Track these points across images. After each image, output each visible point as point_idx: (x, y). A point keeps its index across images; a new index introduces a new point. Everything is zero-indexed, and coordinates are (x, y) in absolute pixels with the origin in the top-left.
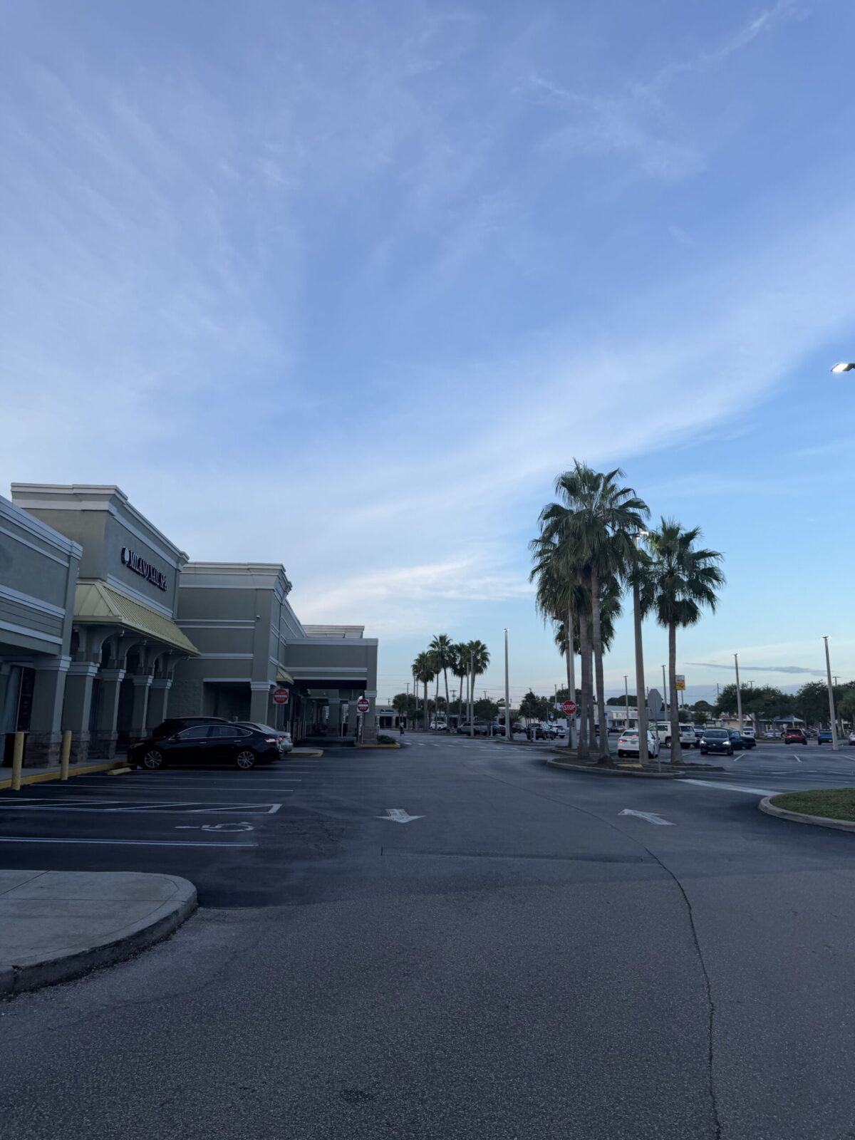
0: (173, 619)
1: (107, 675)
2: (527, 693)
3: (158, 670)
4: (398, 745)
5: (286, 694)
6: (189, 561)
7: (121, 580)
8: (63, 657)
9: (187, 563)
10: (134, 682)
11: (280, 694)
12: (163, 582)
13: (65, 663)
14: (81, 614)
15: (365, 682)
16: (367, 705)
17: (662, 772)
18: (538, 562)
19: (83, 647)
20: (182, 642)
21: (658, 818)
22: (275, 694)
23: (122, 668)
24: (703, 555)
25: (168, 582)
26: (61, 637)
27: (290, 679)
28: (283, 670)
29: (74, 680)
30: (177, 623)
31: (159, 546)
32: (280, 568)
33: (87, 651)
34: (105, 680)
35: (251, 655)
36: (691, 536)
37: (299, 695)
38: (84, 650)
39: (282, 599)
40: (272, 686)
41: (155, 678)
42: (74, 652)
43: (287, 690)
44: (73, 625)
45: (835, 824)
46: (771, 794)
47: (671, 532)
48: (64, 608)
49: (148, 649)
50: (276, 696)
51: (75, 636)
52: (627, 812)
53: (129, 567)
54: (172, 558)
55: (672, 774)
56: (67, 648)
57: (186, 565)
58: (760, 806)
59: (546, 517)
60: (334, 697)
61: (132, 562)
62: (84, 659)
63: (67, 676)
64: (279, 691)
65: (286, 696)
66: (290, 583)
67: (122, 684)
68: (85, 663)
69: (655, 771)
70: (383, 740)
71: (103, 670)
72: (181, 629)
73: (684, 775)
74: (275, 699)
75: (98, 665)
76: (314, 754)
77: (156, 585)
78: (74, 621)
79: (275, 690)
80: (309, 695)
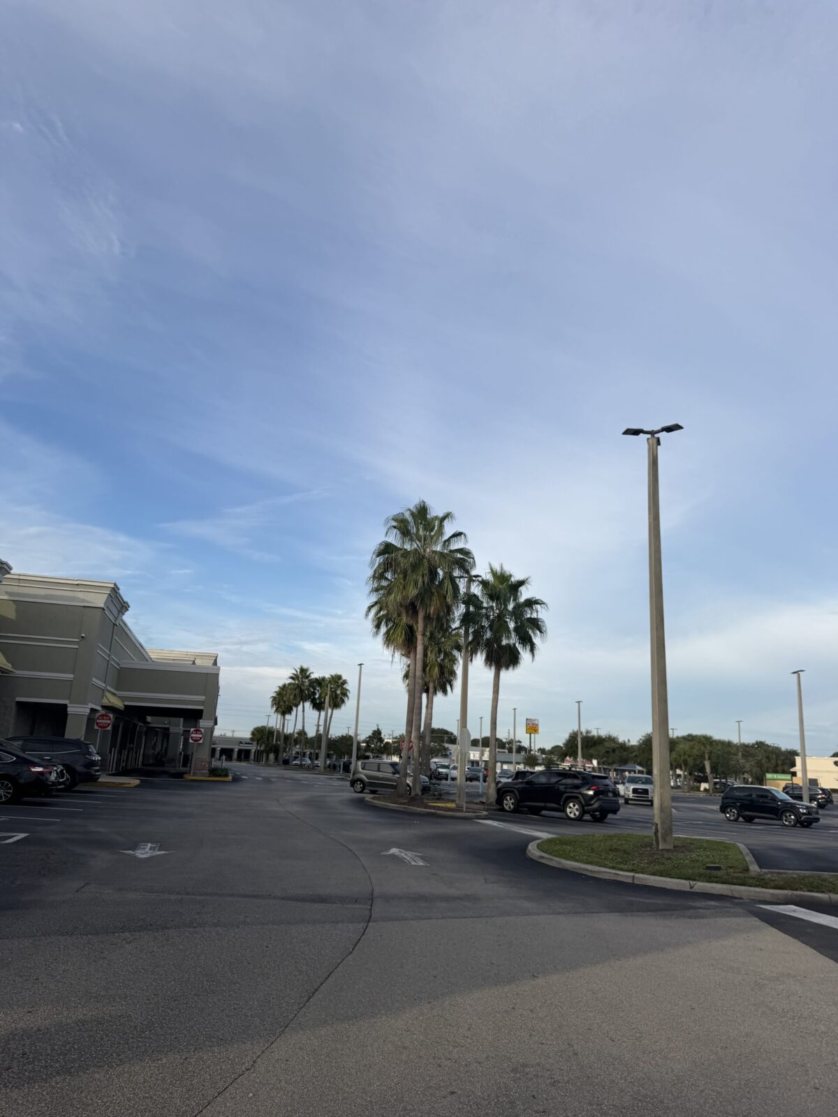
2: (374, 729)
4: (230, 778)
5: (110, 719)
6: (12, 572)
9: (9, 573)
11: (103, 719)
15: (201, 711)
16: (201, 736)
17: (466, 812)
18: (374, 598)
21: (418, 859)
22: (98, 718)
24: (530, 603)
27: (119, 704)
28: (114, 694)
32: (112, 586)
35: (72, 676)
36: (521, 583)
37: (136, 722)
39: (116, 619)
40: (93, 710)
43: (111, 715)
45: (581, 869)
46: (544, 835)
47: (502, 578)
50: (98, 721)
52: (394, 851)
55: (474, 814)
58: (527, 851)
59: (379, 554)
60: (177, 726)
64: (102, 715)
65: (109, 722)
66: (127, 603)
69: (462, 811)
70: (214, 772)
73: (485, 815)
74: (97, 724)
76: (126, 784)
79: (98, 715)
80: (149, 723)
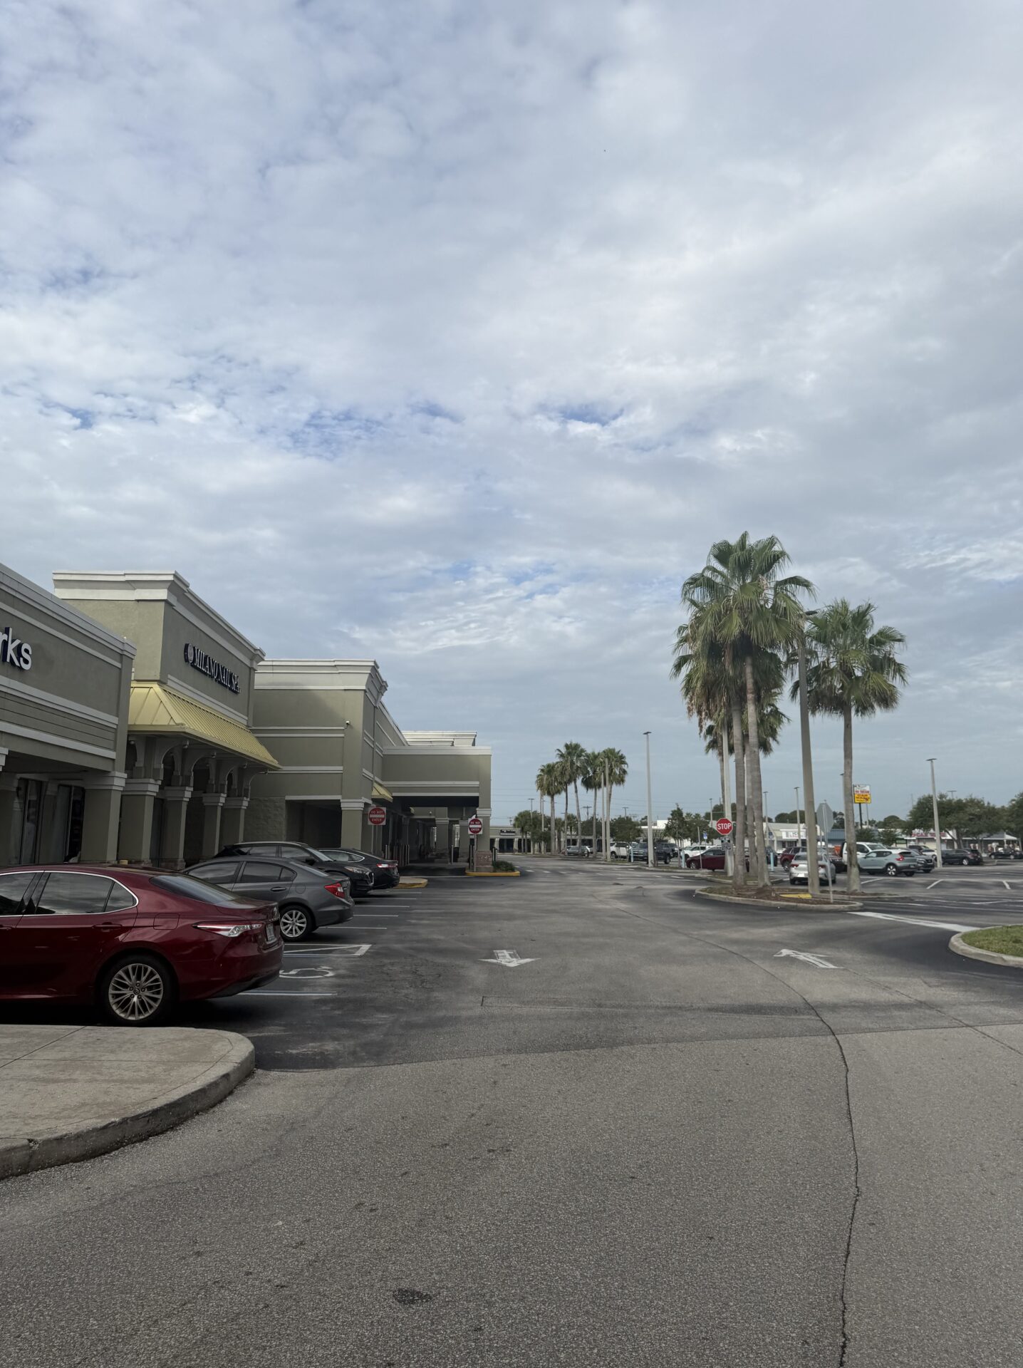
0: (248, 726)
1: (171, 794)
3: (233, 787)
7: (185, 682)
8: (117, 774)
10: (204, 801)
12: (234, 683)
13: (119, 780)
14: (137, 723)
19: (140, 763)
20: (259, 752)
23: (189, 786)
25: (241, 683)
26: (114, 750)
29: (129, 800)
30: (253, 731)
31: (228, 641)
33: (145, 767)
34: (169, 799)
38: (142, 765)
41: (228, 796)
42: (130, 767)
44: (128, 736)
48: (117, 716)
49: (219, 763)
51: (131, 749)
53: (193, 665)
54: (245, 655)
56: (122, 762)
57: (261, 663)
61: (197, 660)
62: (143, 776)
63: (122, 796)
67: (189, 803)
68: (146, 780)
71: (166, 788)
72: (257, 737)
75: (160, 783)
77: (226, 686)
78: (129, 731)
